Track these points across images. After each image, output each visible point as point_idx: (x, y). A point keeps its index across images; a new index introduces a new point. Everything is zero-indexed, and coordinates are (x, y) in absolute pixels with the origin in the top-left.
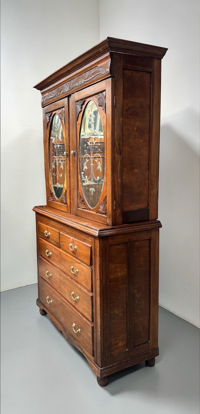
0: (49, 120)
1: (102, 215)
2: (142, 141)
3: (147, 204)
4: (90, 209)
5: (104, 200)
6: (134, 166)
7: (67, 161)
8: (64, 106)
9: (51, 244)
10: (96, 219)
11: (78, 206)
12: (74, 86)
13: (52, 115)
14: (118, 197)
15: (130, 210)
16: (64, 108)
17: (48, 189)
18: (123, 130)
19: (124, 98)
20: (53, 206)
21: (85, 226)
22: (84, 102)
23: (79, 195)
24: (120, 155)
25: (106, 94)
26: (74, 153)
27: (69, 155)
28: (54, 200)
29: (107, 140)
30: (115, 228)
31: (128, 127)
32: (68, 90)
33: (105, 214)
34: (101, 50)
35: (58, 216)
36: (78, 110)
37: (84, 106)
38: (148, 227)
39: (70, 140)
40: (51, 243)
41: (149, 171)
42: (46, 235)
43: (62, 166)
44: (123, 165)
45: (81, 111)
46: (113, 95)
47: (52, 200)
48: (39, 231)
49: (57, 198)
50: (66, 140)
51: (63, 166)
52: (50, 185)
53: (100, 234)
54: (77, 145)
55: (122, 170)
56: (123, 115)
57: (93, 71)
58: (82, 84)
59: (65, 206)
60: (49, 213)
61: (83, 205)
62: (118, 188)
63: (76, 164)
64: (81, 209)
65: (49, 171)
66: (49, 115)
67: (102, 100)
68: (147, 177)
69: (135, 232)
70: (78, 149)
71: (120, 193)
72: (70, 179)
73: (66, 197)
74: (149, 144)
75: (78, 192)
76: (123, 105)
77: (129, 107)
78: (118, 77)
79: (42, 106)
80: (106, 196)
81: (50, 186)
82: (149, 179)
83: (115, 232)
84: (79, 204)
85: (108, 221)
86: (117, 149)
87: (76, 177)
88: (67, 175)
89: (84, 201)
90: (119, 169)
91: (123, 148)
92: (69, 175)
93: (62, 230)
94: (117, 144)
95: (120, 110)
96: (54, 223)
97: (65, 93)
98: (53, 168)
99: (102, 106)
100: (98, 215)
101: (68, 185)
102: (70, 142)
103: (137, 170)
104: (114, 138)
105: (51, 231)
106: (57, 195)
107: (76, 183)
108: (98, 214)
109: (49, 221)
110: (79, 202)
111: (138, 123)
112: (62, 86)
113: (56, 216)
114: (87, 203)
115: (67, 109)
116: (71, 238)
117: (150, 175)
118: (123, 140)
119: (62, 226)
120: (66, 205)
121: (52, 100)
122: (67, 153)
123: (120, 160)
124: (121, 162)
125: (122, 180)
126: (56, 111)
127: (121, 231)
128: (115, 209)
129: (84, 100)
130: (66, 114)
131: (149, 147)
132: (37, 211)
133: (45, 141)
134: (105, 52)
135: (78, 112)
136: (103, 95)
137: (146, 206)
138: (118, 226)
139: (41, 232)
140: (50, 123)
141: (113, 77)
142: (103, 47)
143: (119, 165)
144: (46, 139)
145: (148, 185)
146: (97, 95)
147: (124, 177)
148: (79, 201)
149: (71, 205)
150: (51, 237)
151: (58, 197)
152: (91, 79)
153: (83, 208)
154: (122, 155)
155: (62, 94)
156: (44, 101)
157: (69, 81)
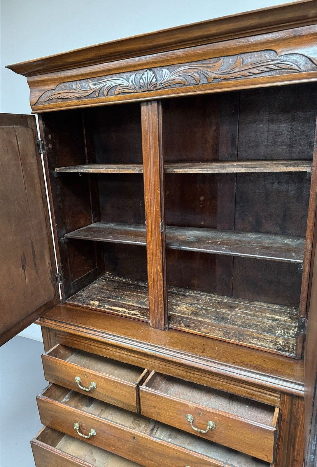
12: (173, 82)
32: (144, 89)
57: (249, 58)
58: (203, 82)
79: (33, 110)
97: (135, 94)
152: (247, 76)
155: (118, 94)
156: (41, 100)
157: (146, 69)
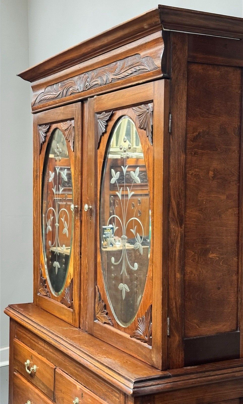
0: (44, 139)
1: (143, 343)
2: (223, 197)
3: (235, 322)
4: (119, 327)
5: (147, 314)
6: (208, 246)
7: (76, 222)
8: (74, 118)
9: (37, 391)
10: (131, 350)
11: (95, 316)
12: (94, 83)
13: (51, 130)
14: (174, 310)
15: (201, 335)
16: (73, 121)
17: (37, 272)
18: (186, 176)
19: (188, 116)
20: (45, 306)
21: (106, 367)
22: (112, 115)
23: (98, 293)
24: (181, 225)
25: (153, 107)
26: (90, 210)
27: (81, 210)
28: (48, 294)
29: (155, 196)
30: (169, 377)
31: (195, 171)
32: (82, 90)
33: (149, 342)
34: (146, 27)
35: (53, 334)
36: (100, 129)
37: (111, 124)
38: (236, 374)
39: (83, 184)
40: (37, 387)
41: (238, 256)
42: (28, 371)
43: (66, 230)
44: (185, 245)
45: (106, 132)
46: (168, 112)
47: (45, 294)
48: (14, 359)
49: (53, 293)
50: (76, 181)
51: (68, 229)
52: (40, 263)
53: (136, 390)
54: (96, 195)
55: (183, 256)
56: (185, 149)
57: (130, 61)
58: (108, 82)
59: (69, 311)
60: (35, 325)
61: (105, 315)
62: (175, 291)
63: (94, 230)
64: (102, 324)
65: (41, 236)
66: (45, 129)
67: (145, 119)
68: (236, 269)
69: (209, 385)
70: (98, 202)
71: (179, 301)
72: (81, 257)
73: (72, 294)
74: (239, 204)
75: (95, 289)
76: (186, 131)
77: (199, 133)
78: (177, 78)
79: (33, 110)
80: (151, 306)
81: (41, 265)
82: (238, 273)
83: (169, 385)
84: (98, 313)
85: (154, 359)
86: (174, 214)
87: (93, 257)
88: (74, 248)
89: (107, 307)
90: (177, 254)
91: (185, 212)
92: (78, 250)
93: (60, 365)
94: (174, 203)
95: (181, 139)
96: (45, 347)
97: (77, 94)
98: (49, 231)
99: (145, 130)
100: (135, 342)
101: (78, 270)
102: (83, 186)
103: (214, 255)
104: (169, 194)
105: (39, 362)
106: (54, 286)
107: (92, 269)
108: (134, 339)
109: (36, 340)
110: (96, 308)
111: (215, 164)
112: (70, 79)
113: (50, 334)
114: (113, 312)
115: (80, 123)
116: (79, 386)
117: (240, 263)
118: (186, 196)
119: (60, 358)
120: (72, 310)
121: (51, 102)
122: (76, 206)
123: (179, 236)
124: (181, 239)
125: (184, 275)
126: (59, 124)
127: (180, 382)
128: (168, 335)
129: (111, 113)
130: (77, 133)
131: (239, 209)
132: (12, 315)
133: (35, 176)
134: (153, 30)
135: (100, 134)
136: (148, 109)
137: (234, 328)
138: (176, 371)
139: (20, 362)
140: (46, 144)
141: (168, 78)
142: (149, 21)
143: (178, 245)
144: (38, 173)
145: (238, 284)
146: (136, 107)
147: (188, 269)
148: (96, 306)
149: (82, 310)
150: (38, 375)
151: (57, 290)
152: (126, 76)
153: (104, 321)
154: (183, 226)
155: (71, 95)
156: (36, 102)
157: (85, 73)
